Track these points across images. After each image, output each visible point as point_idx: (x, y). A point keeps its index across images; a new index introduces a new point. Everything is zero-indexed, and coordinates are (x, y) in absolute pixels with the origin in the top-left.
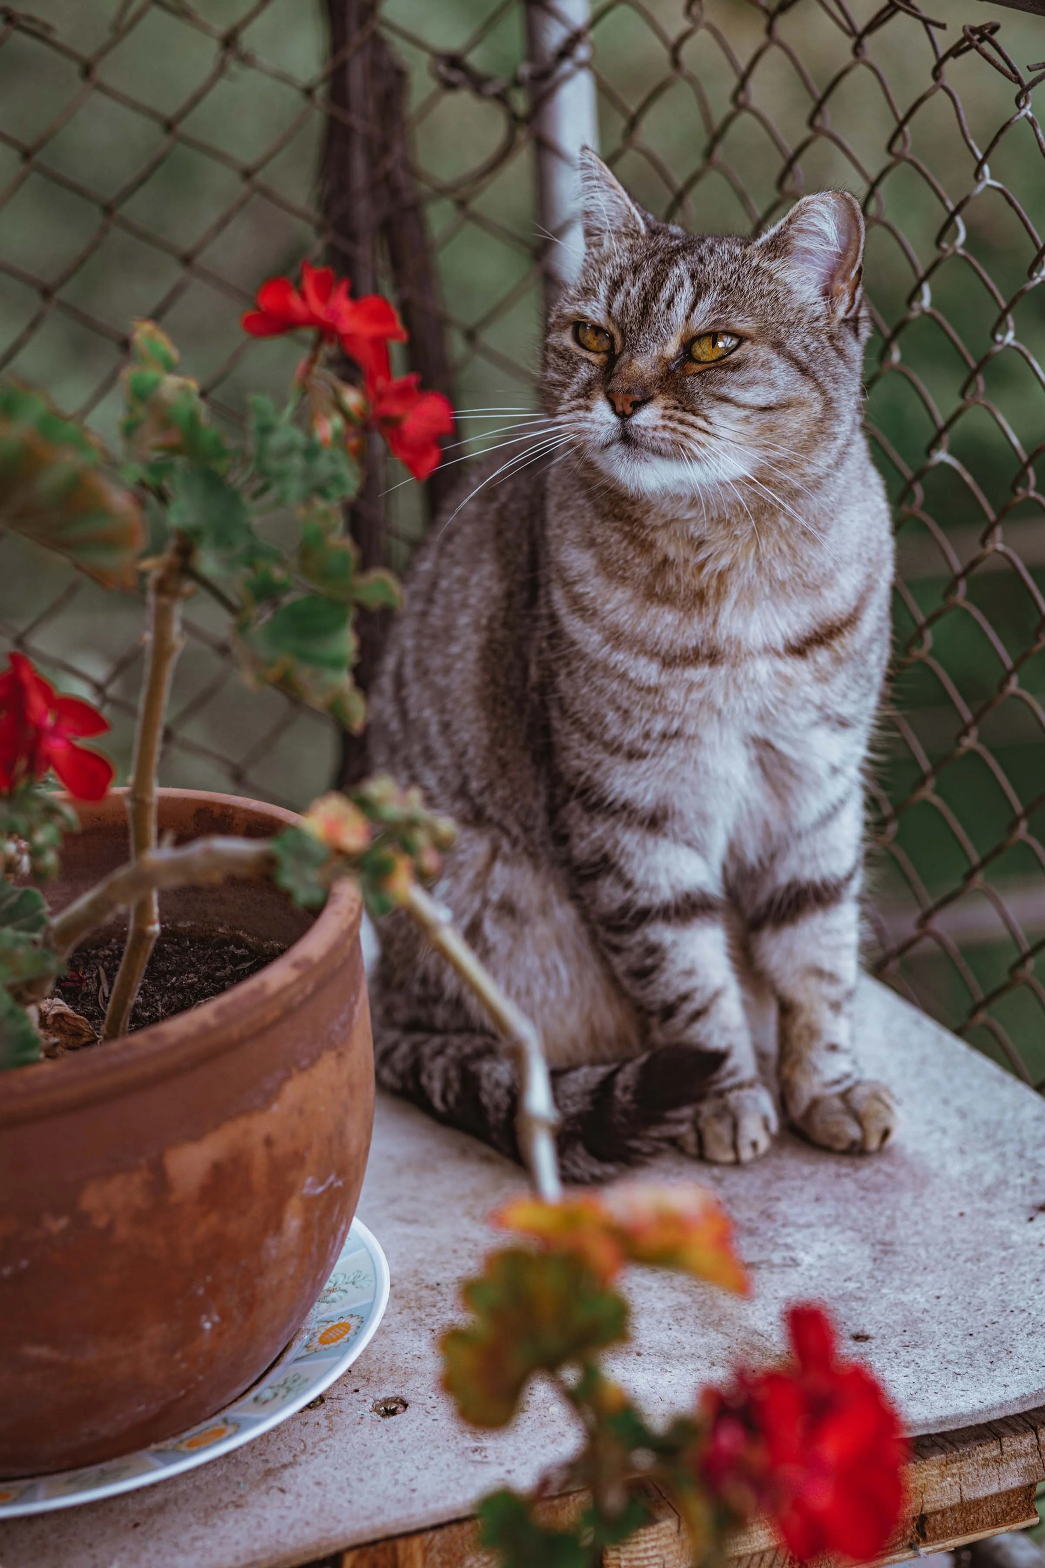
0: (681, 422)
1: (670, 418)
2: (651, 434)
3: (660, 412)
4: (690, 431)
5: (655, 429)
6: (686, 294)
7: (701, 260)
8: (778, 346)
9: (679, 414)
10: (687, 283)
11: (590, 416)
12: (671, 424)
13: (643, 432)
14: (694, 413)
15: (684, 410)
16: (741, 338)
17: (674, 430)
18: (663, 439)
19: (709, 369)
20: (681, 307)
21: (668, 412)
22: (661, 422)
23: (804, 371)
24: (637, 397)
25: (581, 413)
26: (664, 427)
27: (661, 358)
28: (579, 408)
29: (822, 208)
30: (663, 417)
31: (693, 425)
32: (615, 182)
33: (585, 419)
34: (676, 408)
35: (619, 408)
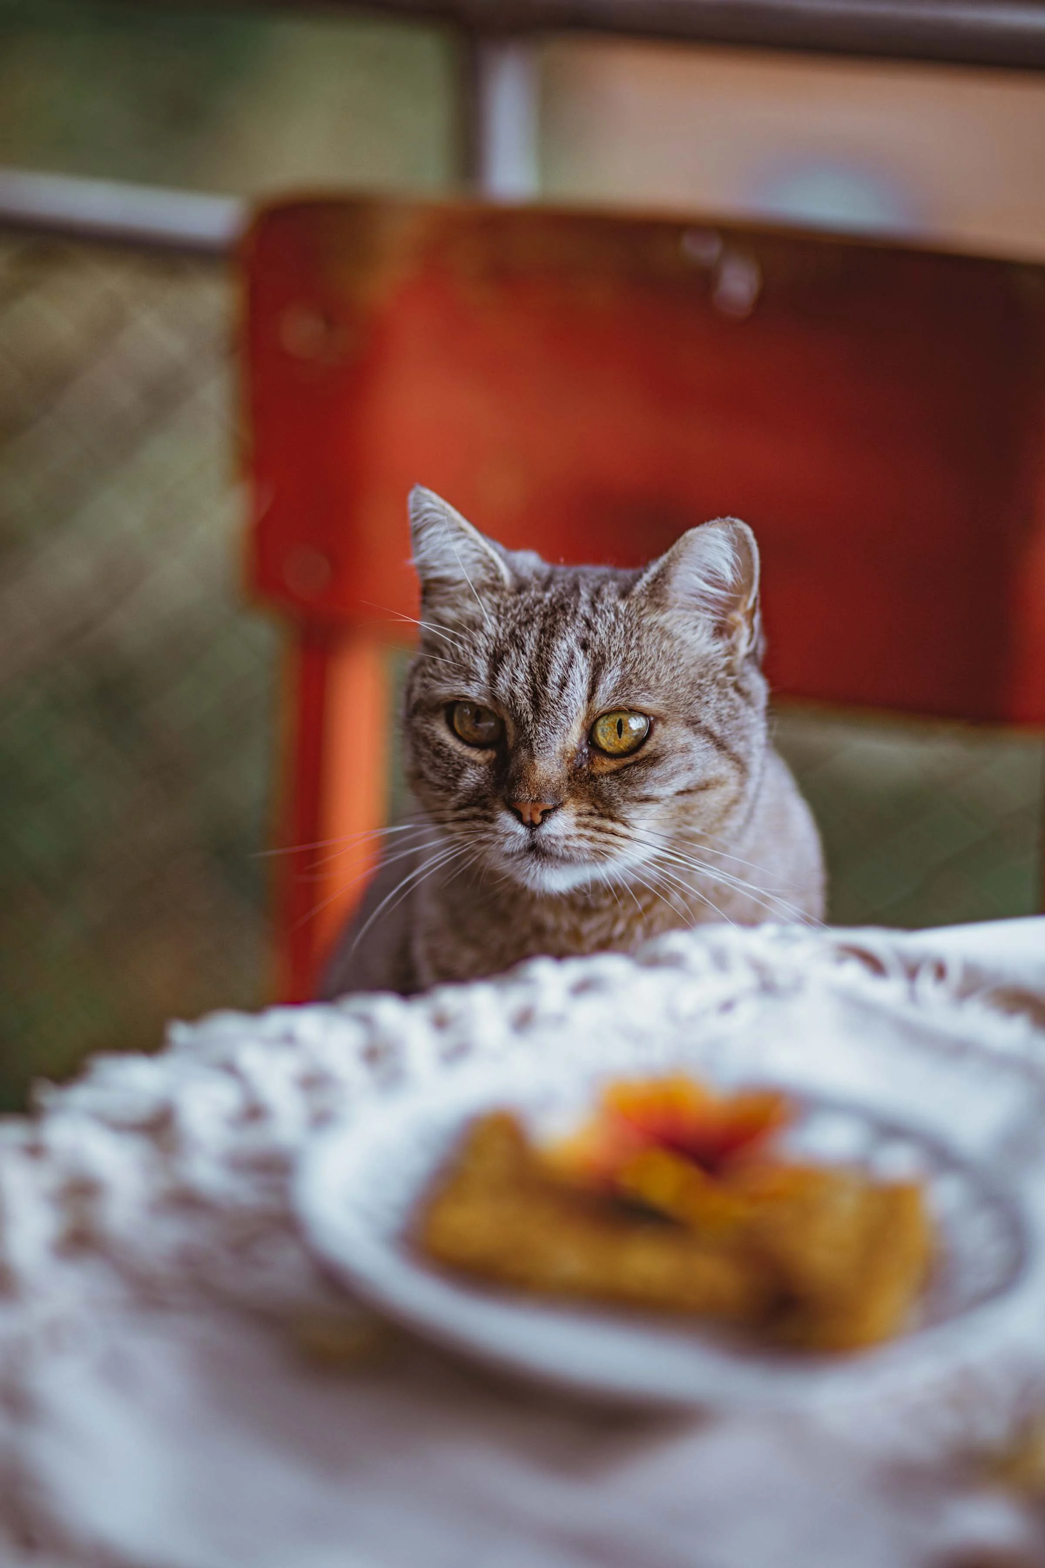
0: (599, 829)
1: (586, 826)
2: (562, 843)
3: (574, 820)
4: (610, 838)
5: (568, 837)
6: (582, 667)
7: (589, 625)
8: (692, 723)
9: (597, 822)
10: (579, 654)
11: (491, 826)
12: (588, 833)
13: (553, 841)
14: (613, 819)
15: (602, 816)
16: (653, 720)
17: (591, 839)
18: (579, 849)
19: (627, 767)
20: (579, 688)
21: (586, 820)
22: (574, 831)
23: (720, 745)
24: (549, 805)
25: (479, 825)
26: (580, 836)
27: (564, 752)
28: (475, 817)
29: (712, 541)
30: (578, 825)
31: (613, 833)
32: (465, 524)
33: (486, 831)
34: (591, 814)
35: (527, 818)
